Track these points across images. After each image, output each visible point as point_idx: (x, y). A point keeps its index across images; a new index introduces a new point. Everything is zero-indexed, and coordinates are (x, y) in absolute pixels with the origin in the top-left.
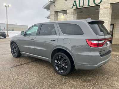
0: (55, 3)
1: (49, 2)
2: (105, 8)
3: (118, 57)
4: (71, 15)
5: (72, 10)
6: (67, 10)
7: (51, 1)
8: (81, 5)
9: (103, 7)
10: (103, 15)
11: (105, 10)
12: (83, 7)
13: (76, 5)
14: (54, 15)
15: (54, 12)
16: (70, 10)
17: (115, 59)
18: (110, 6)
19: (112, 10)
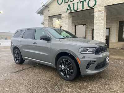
0: (48, 7)
1: (43, 6)
2: (99, 11)
3: (115, 60)
4: (66, 19)
5: (67, 14)
6: (61, 14)
7: (44, 6)
8: (76, 8)
9: (97, 10)
10: (98, 18)
11: (100, 13)
13: (70, 9)
14: (48, 20)
15: (48, 17)
16: (64, 14)
17: (113, 62)
18: (105, 9)
19: (107, 13)
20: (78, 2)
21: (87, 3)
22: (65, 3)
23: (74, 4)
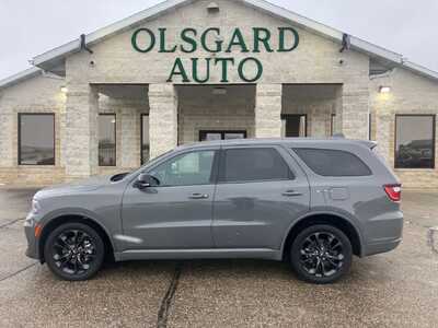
0: (91, 52)
4: (166, 102)
6: (148, 85)
8: (201, 76)
9: (265, 91)
12: (207, 83)
14: (87, 97)
15: (87, 86)
16: (161, 85)
20: (208, 60)
21: (236, 67)
22: (162, 50)
23: (194, 61)
